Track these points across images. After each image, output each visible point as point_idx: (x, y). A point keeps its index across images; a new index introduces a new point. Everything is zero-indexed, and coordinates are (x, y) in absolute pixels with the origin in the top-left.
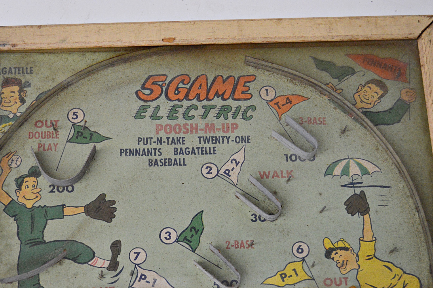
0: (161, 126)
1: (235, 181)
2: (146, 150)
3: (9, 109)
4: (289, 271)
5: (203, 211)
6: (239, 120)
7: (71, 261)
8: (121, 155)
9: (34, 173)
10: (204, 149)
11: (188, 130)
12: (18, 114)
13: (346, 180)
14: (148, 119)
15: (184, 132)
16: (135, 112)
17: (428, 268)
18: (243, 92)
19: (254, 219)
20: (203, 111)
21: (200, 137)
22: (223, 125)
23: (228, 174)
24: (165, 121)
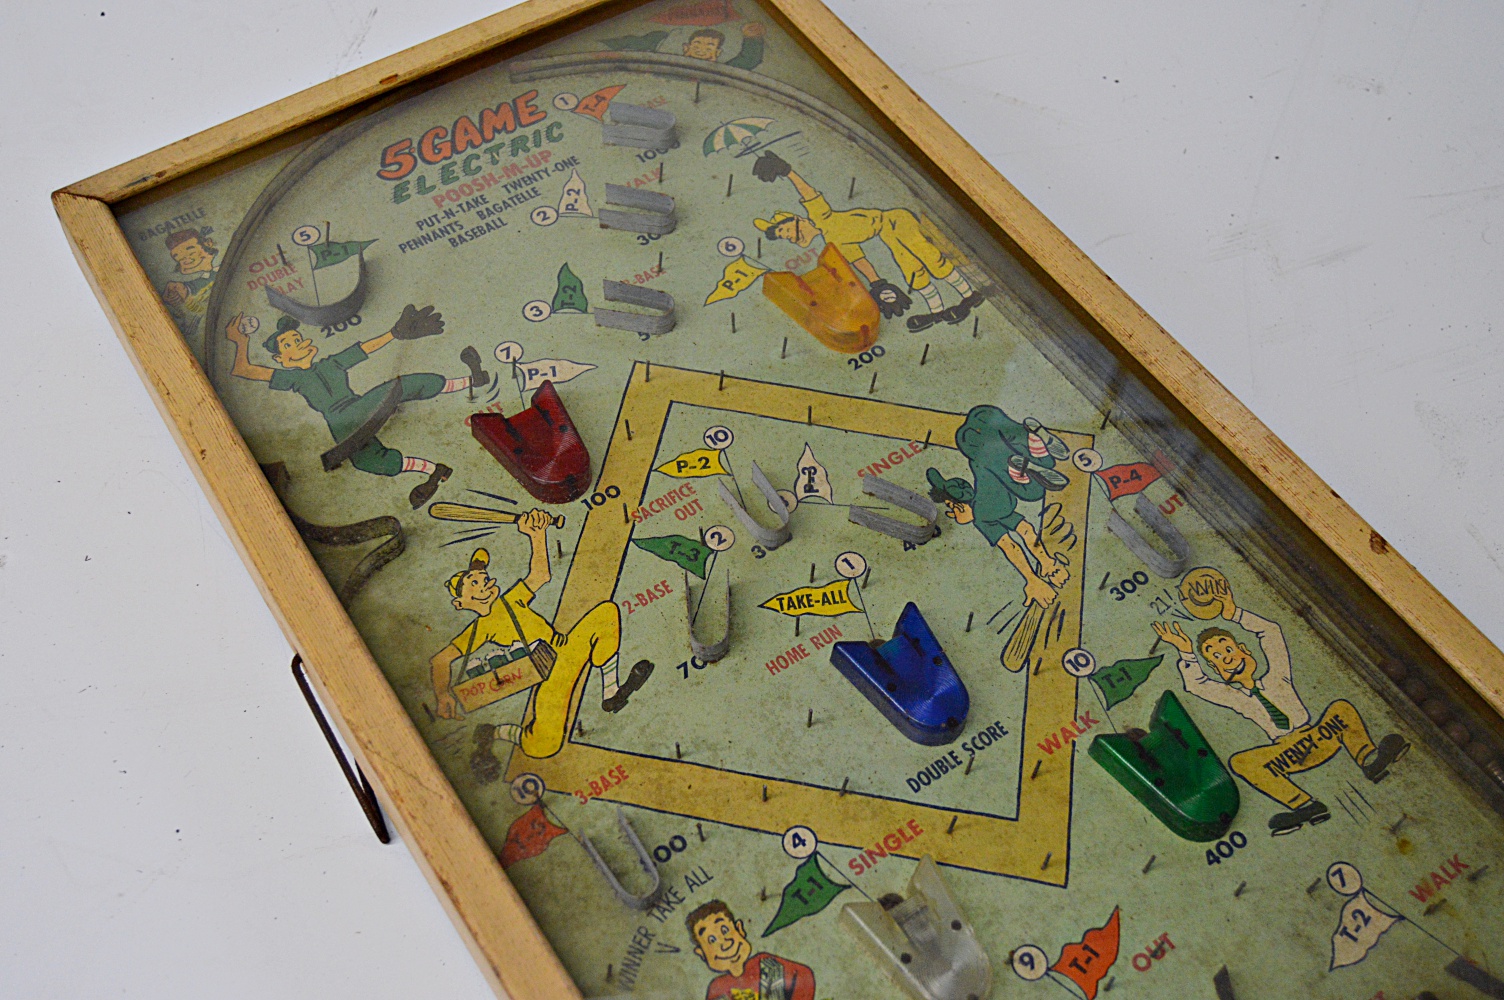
0: (441, 196)
1: (588, 212)
2: (438, 232)
3: (197, 269)
4: (731, 275)
5: (566, 264)
6: (546, 145)
7: (413, 402)
8: (404, 252)
9: (287, 324)
10: (520, 196)
11: (480, 185)
12: (216, 269)
13: (736, 149)
14: (415, 196)
15: (478, 190)
16: (392, 196)
17: (909, 192)
18: (531, 114)
19: (644, 242)
20: (489, 156)
21: (505, 186)
22: (528, 159)
23: (573, 209)
24: (442, 189)
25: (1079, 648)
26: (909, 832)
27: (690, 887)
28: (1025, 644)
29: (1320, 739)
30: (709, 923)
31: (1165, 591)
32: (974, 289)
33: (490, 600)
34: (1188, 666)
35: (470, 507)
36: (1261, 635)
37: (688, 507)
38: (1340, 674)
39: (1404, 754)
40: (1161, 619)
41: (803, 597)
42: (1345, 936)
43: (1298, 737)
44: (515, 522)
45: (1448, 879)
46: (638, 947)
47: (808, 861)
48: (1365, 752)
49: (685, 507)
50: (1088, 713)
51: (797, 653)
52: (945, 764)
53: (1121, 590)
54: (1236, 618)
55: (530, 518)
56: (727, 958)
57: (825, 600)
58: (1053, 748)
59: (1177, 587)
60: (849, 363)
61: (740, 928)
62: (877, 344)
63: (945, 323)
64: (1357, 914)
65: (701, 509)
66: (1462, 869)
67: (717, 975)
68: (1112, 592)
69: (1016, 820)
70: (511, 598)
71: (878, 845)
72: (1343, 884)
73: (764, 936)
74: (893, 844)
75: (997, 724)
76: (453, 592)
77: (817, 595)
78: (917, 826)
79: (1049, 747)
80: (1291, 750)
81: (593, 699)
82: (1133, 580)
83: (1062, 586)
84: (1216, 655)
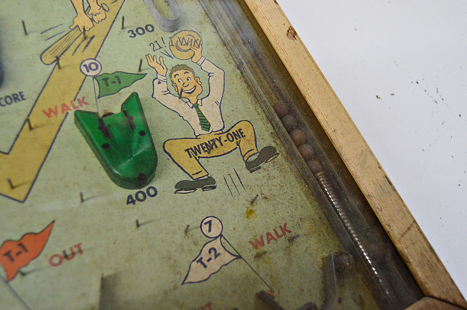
25: (95, 59)
28: (62, 49)
29: (226, 141)
31: (162, 38)
34: (159, 83)
36: (210, 75)
38: (251, 106)
39: (273, 159)
40: (152, 53)
42: (199, 263)
43: (213, 136)
45: (277, 238)
48: (251, 153)
50: (84, 97)
53: (135, 32)
54: (200, 62)
58: (52, 114)
59: (171, 38)
64: (212, 251)
66: (287, 233)
68: (128, 32)
69: (7, 154)
72: (210, 230)
75: (20, 93)
79: (49, 113)
80: (206, 143)
82: (144, 28)
83: (99, 22)
84: (179, 80)
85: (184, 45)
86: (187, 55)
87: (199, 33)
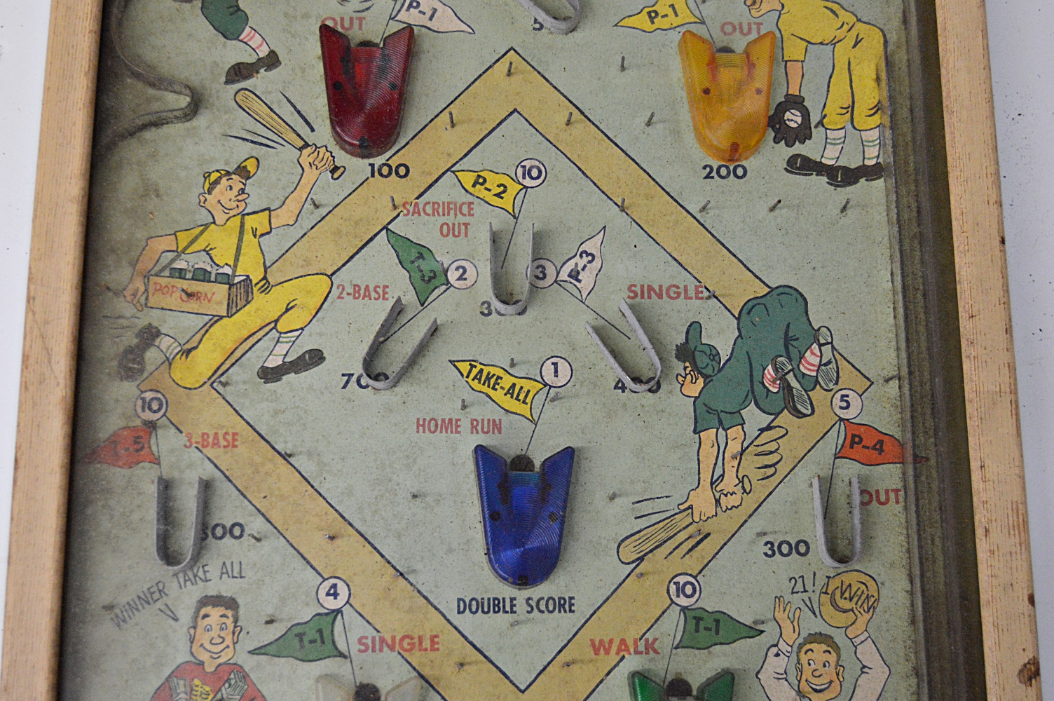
4: (662, 7)
25: (695, 577)
26: (427, 644)
27: (222, 573)
28: (653, 542)
30: (215, 613)
31: (815, 573)
32: (881, 160)
33: (232, 213)
34: (777, 655)
35: (271, 110)
36: (866, 670)
37: (456, 227)
40: (788, 597)
41: (494, 375)
44: (300, 149)
46: (148, 595)
47: (327, 614)
49: (454, 224)
50: (655, 640)
51: (450, 425)
52: (501, 605)
53: (776, 548)
54: (857, 641)
55: (316, 152)
56: (210, 651)
57: (510, 391)
58: (602, 651)
59: (828, 577)
60: (705, 168)
61: (236, 634)
62: (744, 163)
63: (825, 179)
65: (466, 236)
67: (193, 660)
68: (766, 544)
69: (523, 692)
70: (250, 222)
71: (393, 638)
73: (249, 652)
74: (406, 645)
75: (571, 598)
76: (207, 186)
77: (507, 381)
78: (438, 643)
79: (598, 647)
81: (255, 359)
82: (793, 546)
83: (725, 511)
84: (811, 662)
85: (845, 599)
86: (842, 619)
87: (880, 585)
